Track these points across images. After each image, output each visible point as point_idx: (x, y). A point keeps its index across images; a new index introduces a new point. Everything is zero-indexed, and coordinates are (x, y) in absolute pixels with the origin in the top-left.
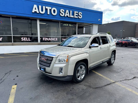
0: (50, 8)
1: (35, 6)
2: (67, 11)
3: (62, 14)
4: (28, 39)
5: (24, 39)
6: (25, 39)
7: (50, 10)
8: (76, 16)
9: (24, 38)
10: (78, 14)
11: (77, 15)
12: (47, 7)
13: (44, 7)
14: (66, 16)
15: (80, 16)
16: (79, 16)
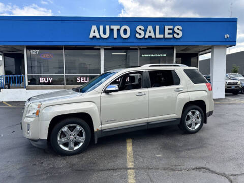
0: (118, 27)
1: (94, 28)
2: (150, 28)
3: (140, 34)
4: (86, 80)
5: (80, 79)
6: (82, 80)
7: (118, 30)
8: (169, 34)
9: (82, 78)
10: (173, 30)
11: (171, 31)
12: (112, 27)
13: (108, 27)
14: (147, 37)
15: (178, 34)
16: (175, 33)
